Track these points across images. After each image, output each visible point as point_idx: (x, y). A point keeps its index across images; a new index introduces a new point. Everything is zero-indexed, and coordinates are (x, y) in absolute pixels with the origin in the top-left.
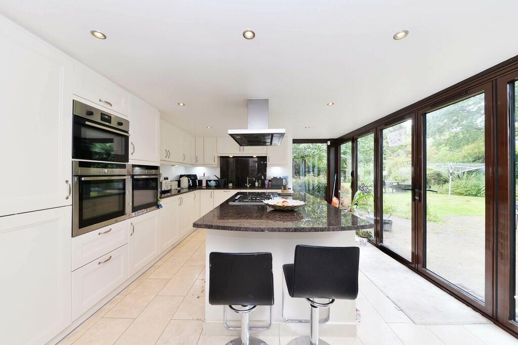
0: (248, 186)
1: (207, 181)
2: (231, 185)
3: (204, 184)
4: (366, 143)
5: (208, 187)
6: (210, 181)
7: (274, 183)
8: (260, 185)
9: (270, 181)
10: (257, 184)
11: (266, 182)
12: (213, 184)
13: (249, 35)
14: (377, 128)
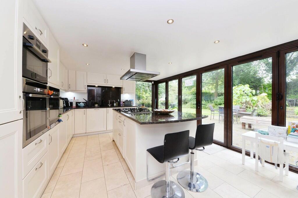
0: (110, 106)
1: (77, 103)
2: (96, 105)
3: (74, 105)
4: (174, 84)
5: (78, 107)
6: (79, 103)
7: (126, 103)
8: (117, 105)
9: (124, 102)
10: (115, 104)
11: (122, 103)
12: (82, 105)
13: (170, 21)
14: (180, 77)
